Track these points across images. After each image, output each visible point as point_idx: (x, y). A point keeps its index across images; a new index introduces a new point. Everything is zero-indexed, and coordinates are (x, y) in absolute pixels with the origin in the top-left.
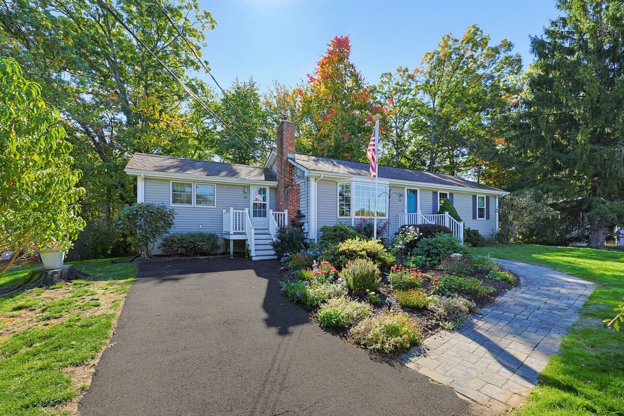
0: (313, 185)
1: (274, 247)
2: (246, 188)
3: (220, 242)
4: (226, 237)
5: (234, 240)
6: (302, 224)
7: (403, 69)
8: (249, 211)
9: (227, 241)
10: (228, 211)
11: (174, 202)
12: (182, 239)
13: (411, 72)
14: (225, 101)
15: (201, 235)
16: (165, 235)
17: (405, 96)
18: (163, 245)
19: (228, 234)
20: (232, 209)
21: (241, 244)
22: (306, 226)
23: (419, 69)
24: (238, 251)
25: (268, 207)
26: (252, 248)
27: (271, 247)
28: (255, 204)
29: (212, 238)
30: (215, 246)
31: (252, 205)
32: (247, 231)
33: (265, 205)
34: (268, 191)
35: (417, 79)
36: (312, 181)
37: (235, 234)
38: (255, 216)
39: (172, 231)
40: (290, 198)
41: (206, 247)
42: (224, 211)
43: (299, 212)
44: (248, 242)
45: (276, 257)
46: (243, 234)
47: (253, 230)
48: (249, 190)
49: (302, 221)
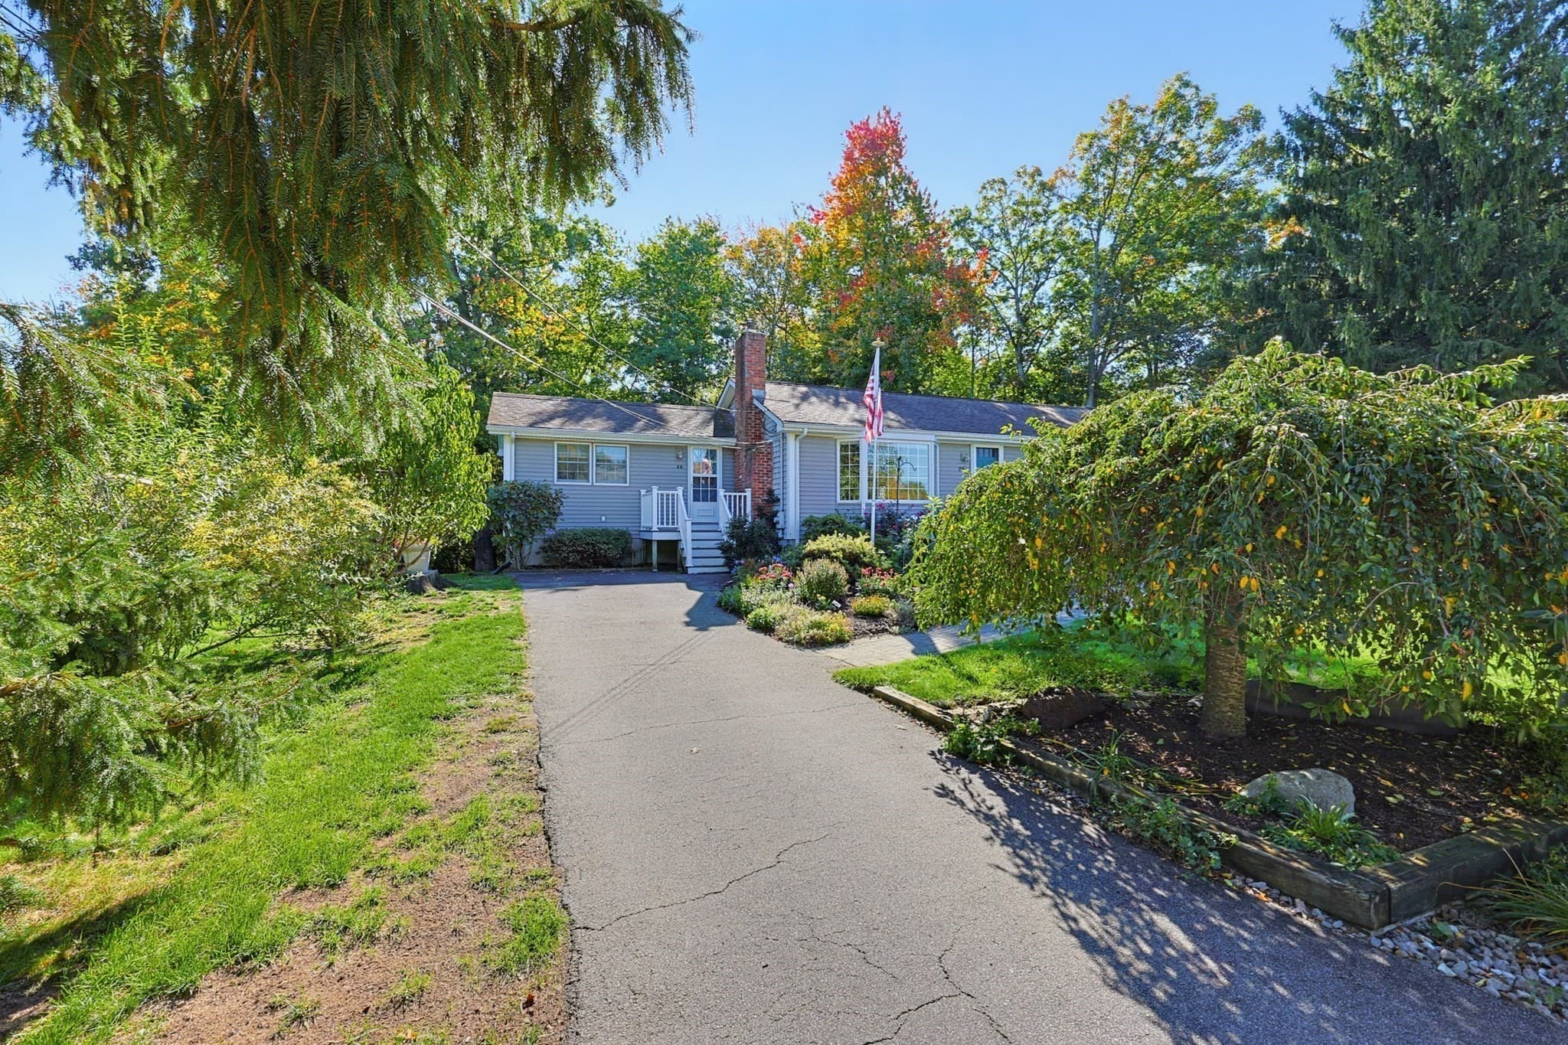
0: (792, 446)
1: (724, 552)
2: (680, 450)
3: (636, 545)
4: (646, 536)
5: (659, 542)
6: (775, 514)
7: (1030, 170)
8: (685, 492)
9: (648, 543)
10: (649, 491)
11: (560, 476)
12: (575, 538)
13: (1046, 178)
14: (644, 266)
15: (606, 533)
16: (549, 533)
17: (1040, 227)
18: (543, 548)
19: (650, 531)
20: (655, 490)
21: (670, 549)
22: (780, 518)
23: (1065, 169)
24: (666, 561)
25: (719, 482)
26: (688, 553)
27: (719, 553)
28: (696, 480)
29: (623, 537)
30: (627, 553)
31: (691, 481)
32: (680, 526)
33: (714, 480)
34: (719, 454)
35: (1062, 192)
36: (791, 439)
37: (661, 530)
38: (696, 499)
39: (559, 525)
40: (756, 467)
41: (613, 553)
42: (643, 492)
43: (770, 492)
44: (682, 545)
45: (726, 569)
46: (675, 530)
47: (689, 524)
48: (685, 454)
49: (775, 509)
